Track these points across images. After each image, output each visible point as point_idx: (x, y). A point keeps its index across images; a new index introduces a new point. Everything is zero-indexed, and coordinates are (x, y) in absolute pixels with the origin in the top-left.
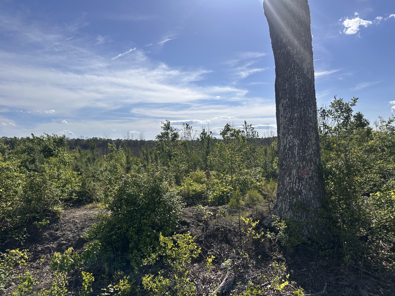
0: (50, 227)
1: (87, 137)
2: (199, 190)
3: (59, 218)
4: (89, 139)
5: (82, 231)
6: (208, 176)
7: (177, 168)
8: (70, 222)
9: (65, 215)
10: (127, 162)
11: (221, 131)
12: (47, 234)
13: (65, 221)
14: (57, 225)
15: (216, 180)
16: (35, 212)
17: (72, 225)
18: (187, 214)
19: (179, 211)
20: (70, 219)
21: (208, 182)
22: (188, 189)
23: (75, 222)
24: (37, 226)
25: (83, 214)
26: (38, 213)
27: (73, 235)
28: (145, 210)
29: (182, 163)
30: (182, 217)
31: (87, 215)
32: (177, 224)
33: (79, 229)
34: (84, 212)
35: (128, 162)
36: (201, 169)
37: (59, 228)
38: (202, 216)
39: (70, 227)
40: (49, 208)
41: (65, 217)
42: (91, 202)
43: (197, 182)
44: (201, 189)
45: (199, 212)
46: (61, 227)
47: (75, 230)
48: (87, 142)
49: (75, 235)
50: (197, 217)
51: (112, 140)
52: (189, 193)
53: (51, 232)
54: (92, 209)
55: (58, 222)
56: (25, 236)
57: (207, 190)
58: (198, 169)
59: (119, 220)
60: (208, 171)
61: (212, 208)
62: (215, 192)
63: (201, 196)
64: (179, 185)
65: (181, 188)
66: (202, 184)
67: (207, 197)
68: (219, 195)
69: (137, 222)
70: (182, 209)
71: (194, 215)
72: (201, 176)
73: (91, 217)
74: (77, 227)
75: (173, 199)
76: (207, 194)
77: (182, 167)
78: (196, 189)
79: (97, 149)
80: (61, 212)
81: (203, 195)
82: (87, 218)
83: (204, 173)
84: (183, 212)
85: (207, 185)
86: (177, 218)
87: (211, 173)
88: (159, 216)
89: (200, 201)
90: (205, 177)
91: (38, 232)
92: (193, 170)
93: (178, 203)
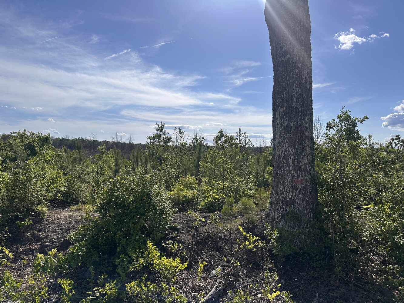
0: (33, 227)
1: (73, 137)
3: (43, 219)
4: (74, 139)
5: (67, 233)
6: (200, 182)
7: (168, 173)
8: (55, 223)
9: (50, 216)
11: (214, 138)
12: (30, 234)
13: (49, 222)
14: (41, 226)
15: (206, 187)
16: (17, 212)
17: (56, 226)
18: (177, 220)
19: (170, 216)
20: (55, 220)
21: (199, 188)
22: (178, 194)
23: (59, 223)
24: (19, 226)
25: (68, 215)
26: (21, 212)
27: (57, 236)
28: (135, 214)
29: (173, 168)
30: (172, 222)
31: (72, 216)
32: (167, 230)
33: (64, 231)
34: (70, 213)
35: (116, 165)
36: (192, 175)
37: (42, 229)
38: (193, 222)
39: (54, 228)
40: (33, 208)
41: (50, 218)
42: (76, 204)
43: (187, 187)
44: (191, 195)
45: (190, 218)
46: (44, 228)
47: (60, 231)
48: (72, 142)
49: (59, 237)
50: (188, 224)
51: (99, 141)
52: (179, 199)
53: (34, 233)
54: (77, 211)
55: (41, 223)
56: (6, 235)
57: (198, 196)
58: (189, 175)
59: (107, 223)
60: (200, 177)
61: (203, 214)
62: (206, 198)
63: (192, 202)
64: (170, 190)
65: (171, 193)
66: (193, 190)
67: (198, 203)
68: (210, 201)
69: (125, 226)
70: (173, 215)
71: (184, 221)
72: (192, 182)
73: (77, 219)
74: (62, 229)
75: (164, 203)
76: (197, 200)
77: (172, 172)
78: (186, 195)
79: (83, 149)
80: (45, 213)
81: (194, 201)
82: (73, 220)
83: (195, 179)
84: (173, 218)
85: (198, 191)
86: (167, 224)
87: (202, 180)
88: (149, 221)
89: (191, 207)
90: (196, 183)
91: (20, 232)
92: (183, 176)
93: (169, 208)
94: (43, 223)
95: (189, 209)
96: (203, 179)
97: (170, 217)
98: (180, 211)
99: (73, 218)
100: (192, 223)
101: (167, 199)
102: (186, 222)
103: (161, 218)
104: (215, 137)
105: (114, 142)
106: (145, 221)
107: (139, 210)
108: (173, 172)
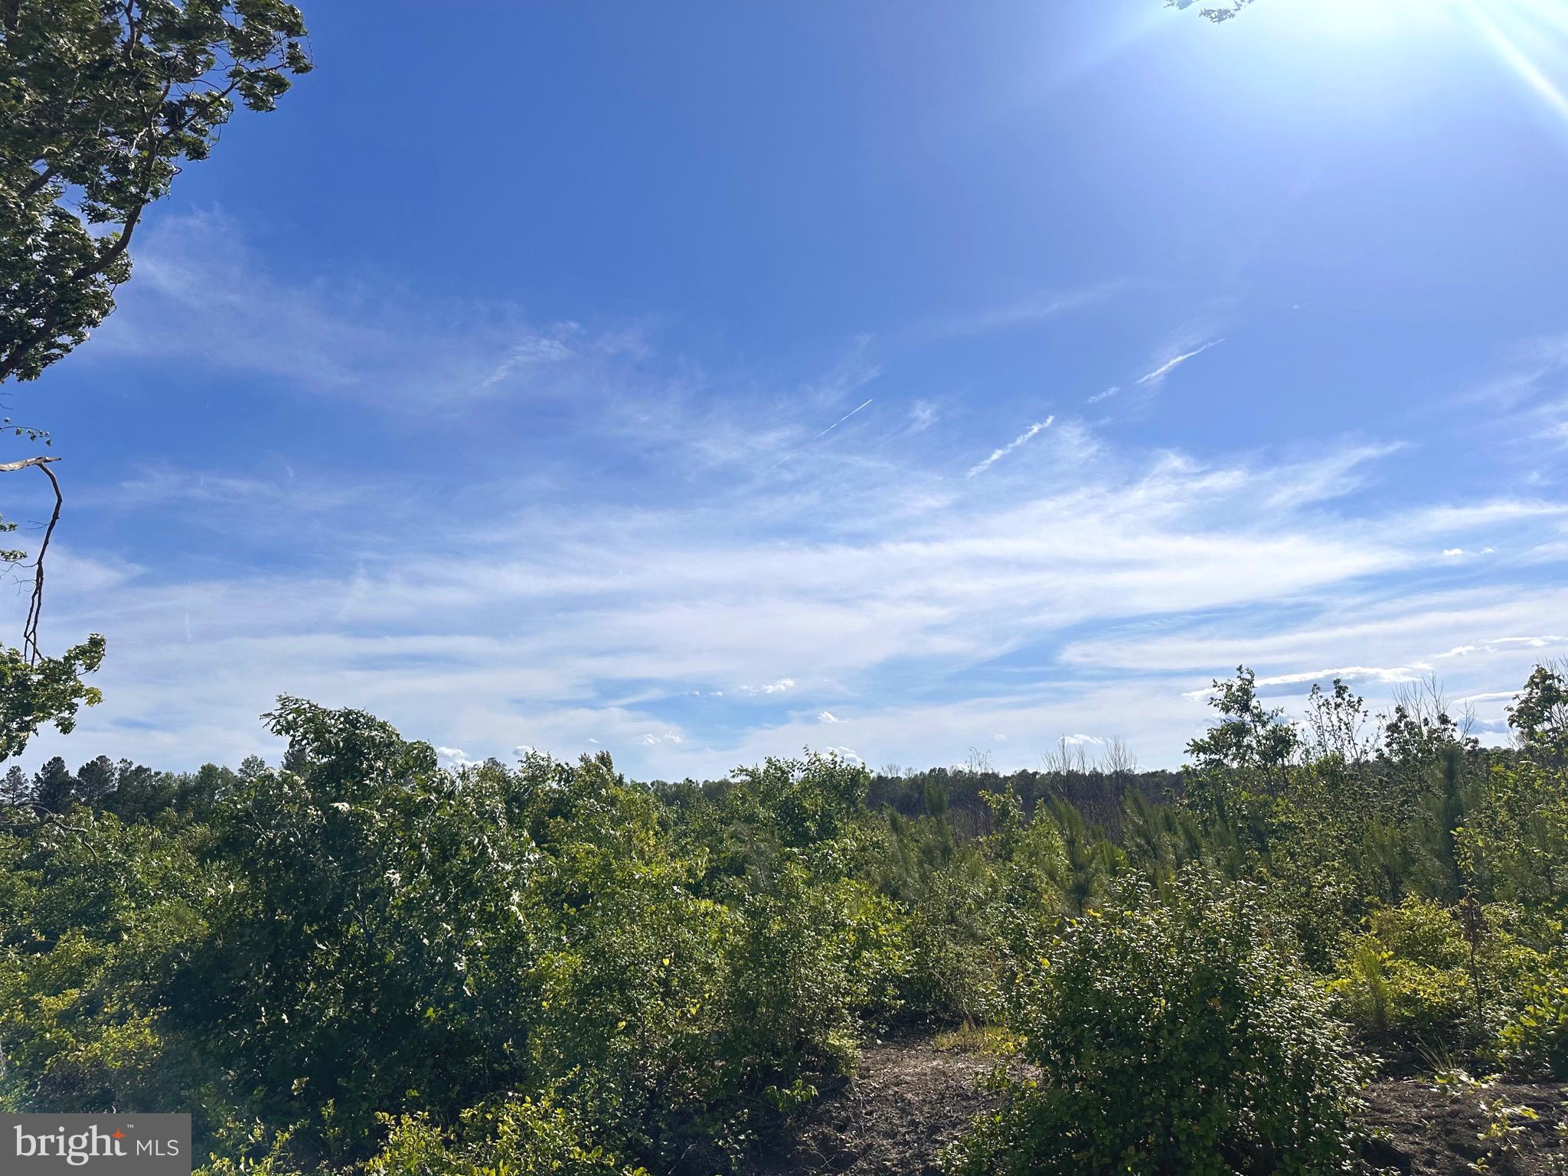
0: (819, 1111)
1: (910, 769)
2: (1434, 995)
3: (846, 1080)
4: (916, 776)
5: (932, 1142)
6: (1475, 928)
7: (1303, 889)
8: (888, 1100)
9: (868, 1069)
10: (1073, 861)
11: (1510, 709)
12: (811, 1138)
13: (868, 1095)
14: (843, 1108)
15: (1521, 953)
16: (767, 1051)
17: (892, 1112)
18: (1388, 1112)
19: (1350, 1091)
20: (886, 1086)
21: (1477, 957)
22: (1374, 989)
23: (903, 1101)
24: (777, 1105)
25: (928, 1071)
26: (778, 1054)
27: (900, 1153)
28: (1185, 1074)
29: (1326, 866)
30: (1367, 1122)
31: (944, 1074)
32: (1344, 1155)
33: (922, 1132)
34: (935, 1063)
35: (1076, 866)
36: (1429, 892)
37: (848, 1118)
38: (1474, 1127)
39: (887, 1118)
40: (814, 1038)
41: (869, 1077)
42: (953, 1025)
43: (1413, 956)
44: (1442, 994)
45: (1456, 1107)
46: (855, 1115)
47: (908, 1133)
48: (911, 787)
49: (907, 1155)
50: (1449, 1133)
51: (1001, 776)
52: (1380, 1012)
53: (823, 1132)
54: (957, 1054)
55: (843, 1095)
56: (742, 1137)
57: (1480, 1000)
58: (1412, 896)
59: (1077, 1107)
60: (1472, 903)
61: (1524, 1089)
62: (1530, 1008)
63: (1450, 1027)
64: (1331, 970)
65: (1335, 983)
66: (1448, 967)
67: (1484, 1034)
68: (1553, 1022)
69: (1151, 1125)
70: (1364, 1085)
71: (1429, 1118)
72: (1435, 931)
73: (961, 1087)
74: (913, 1123)
75: (1308, 1031)
76: (1481, 1017)
77: (1324, 885)
78: (1415, 991)
79: (950, 811)
80: (853, 1057)
81: (1462, 1024)
82: (947, 1088)
83: (1446, 914)
84: (1366, 1100)
85: (1474, 972)
86: (1343, 1127)
87: (1487, 916)
88: (1253, 1109)
89: (1450, 1051)
90: (1456, 935)
91: (780, 1127)
92: (1384, 902)
93: (1340, 1054)
94: (848, 1099)
95: (1443, 1061)
96: (1490, 913)
97: (1348, 1093)
98: (1393, 1070)
99: (946, 1081)
100: (1472, 1133)
101: (1319, 1012)
102: (1438, 1124)
103: (1307, 1099)
104: (1515, 705)
105: (1057, 774)
106: (1236, 1107)
107: (1201, 1058)
108: (1330, 884)
